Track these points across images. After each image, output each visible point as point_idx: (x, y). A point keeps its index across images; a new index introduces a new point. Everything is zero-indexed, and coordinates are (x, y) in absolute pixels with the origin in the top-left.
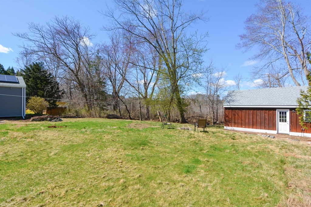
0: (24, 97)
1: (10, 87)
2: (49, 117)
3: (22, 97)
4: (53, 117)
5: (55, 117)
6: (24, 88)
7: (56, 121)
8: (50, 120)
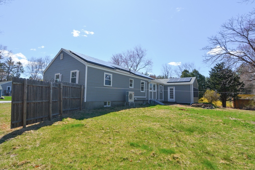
0: (192, 92)
1: (184, 85)
2: (204, 105)
3: (191, 92)
4: (206, 105)
5: (208, 106)
6: (192, 85)
7: (208, 109)
8: (204, 107)
